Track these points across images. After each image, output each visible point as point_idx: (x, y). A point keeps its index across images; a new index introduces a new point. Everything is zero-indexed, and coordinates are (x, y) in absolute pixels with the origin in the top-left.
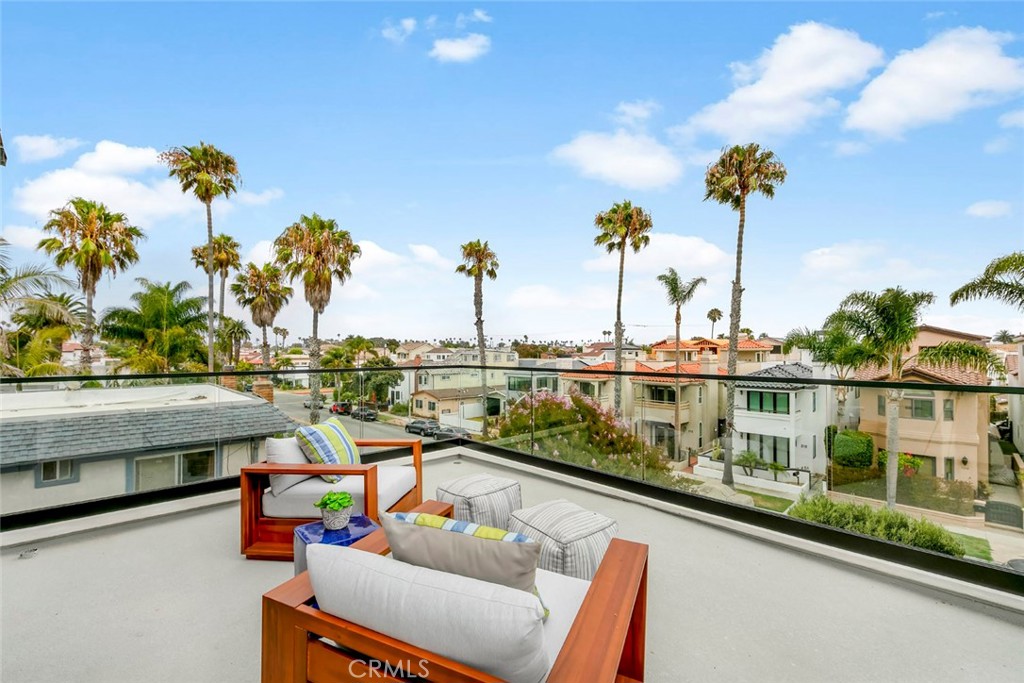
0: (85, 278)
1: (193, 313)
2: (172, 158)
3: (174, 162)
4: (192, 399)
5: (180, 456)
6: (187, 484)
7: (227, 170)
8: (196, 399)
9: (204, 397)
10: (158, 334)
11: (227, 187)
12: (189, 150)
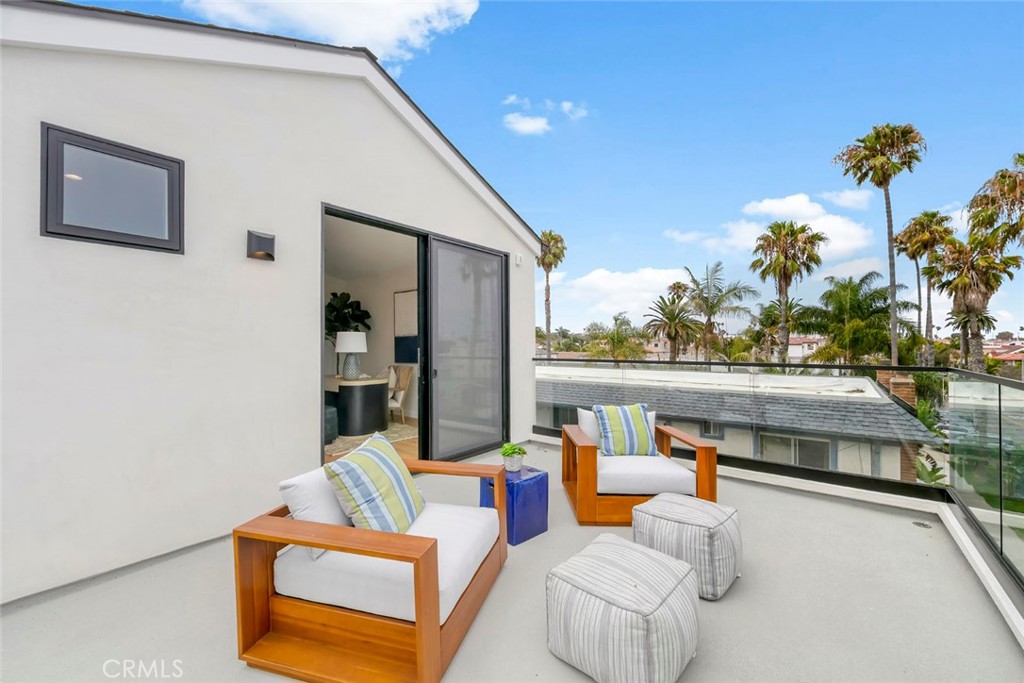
0: (780, 286)
1: (880, 304)
2: (845, 158)
3: (847, 161)
4: (849, 392)
5: (795, 440)
6: (802, 466)
7: (907, 143)
8: (853, 391)
9: (862, 391)
10: (840, 328)
11: (909, 159)
12: (862, 141)
